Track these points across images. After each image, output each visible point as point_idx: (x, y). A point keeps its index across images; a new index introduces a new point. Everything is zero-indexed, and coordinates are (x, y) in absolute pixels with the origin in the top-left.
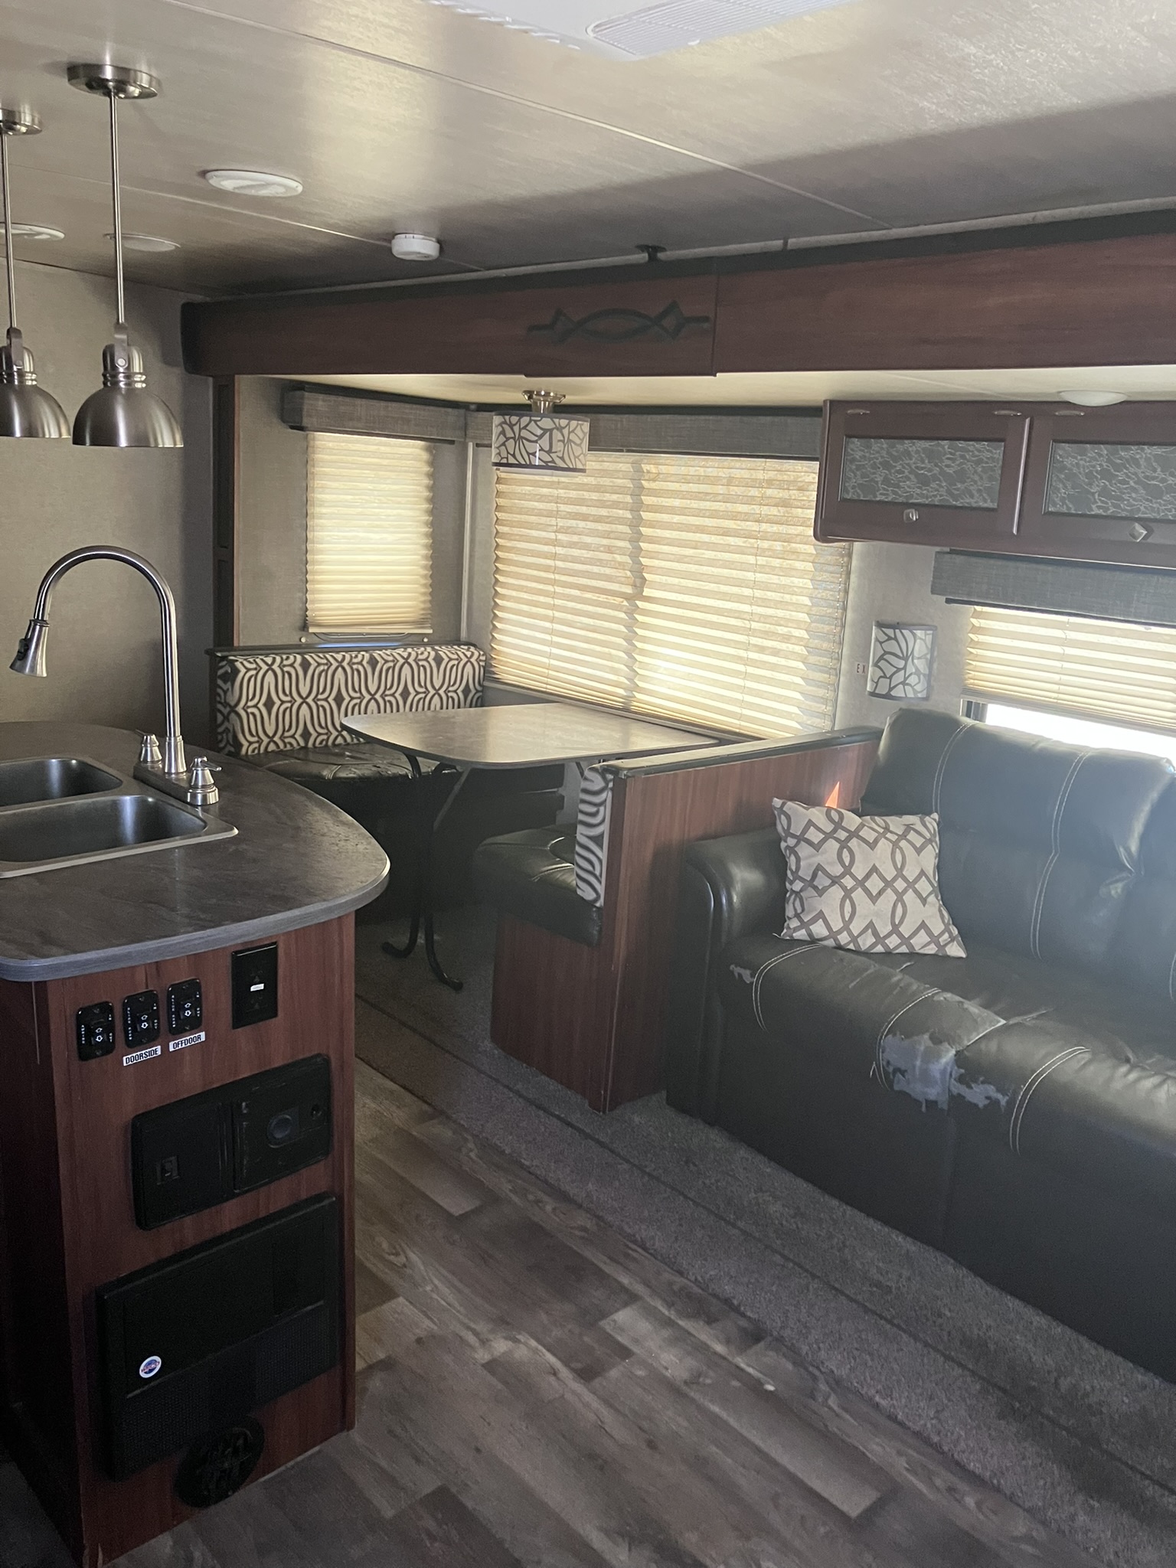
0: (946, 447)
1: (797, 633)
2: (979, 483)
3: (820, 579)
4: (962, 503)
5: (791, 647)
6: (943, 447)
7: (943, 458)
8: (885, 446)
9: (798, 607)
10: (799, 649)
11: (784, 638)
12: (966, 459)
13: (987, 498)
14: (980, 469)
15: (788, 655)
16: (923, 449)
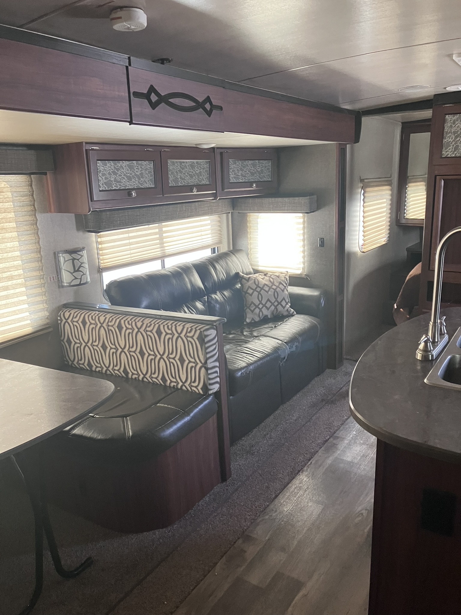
0: (135, 164)
1: (16, 273)
2: (148, 178)
3: (23, 239)
4: (144, 187)
5: (14, 282)
6: (134, 163)
7: (135, 168)
8: (112, 164)
9: (14, 259)
10: (19, 281)
11: (9, 278)
12: (142, 168)
13: (151, 183)
14: (147, 172)
15: (14, 287)
16: (127, 165)
